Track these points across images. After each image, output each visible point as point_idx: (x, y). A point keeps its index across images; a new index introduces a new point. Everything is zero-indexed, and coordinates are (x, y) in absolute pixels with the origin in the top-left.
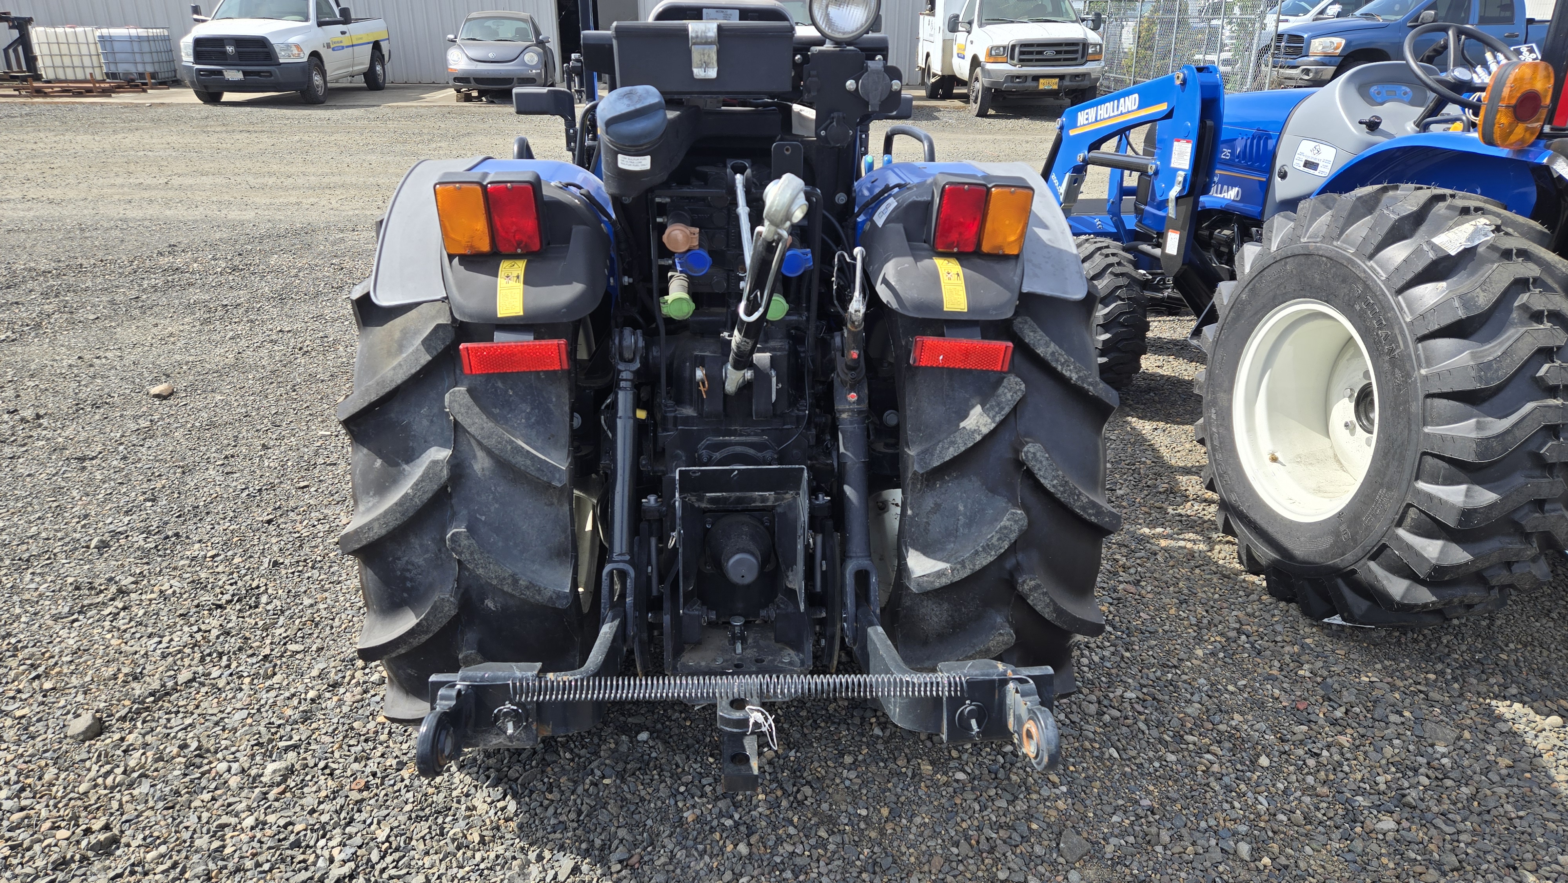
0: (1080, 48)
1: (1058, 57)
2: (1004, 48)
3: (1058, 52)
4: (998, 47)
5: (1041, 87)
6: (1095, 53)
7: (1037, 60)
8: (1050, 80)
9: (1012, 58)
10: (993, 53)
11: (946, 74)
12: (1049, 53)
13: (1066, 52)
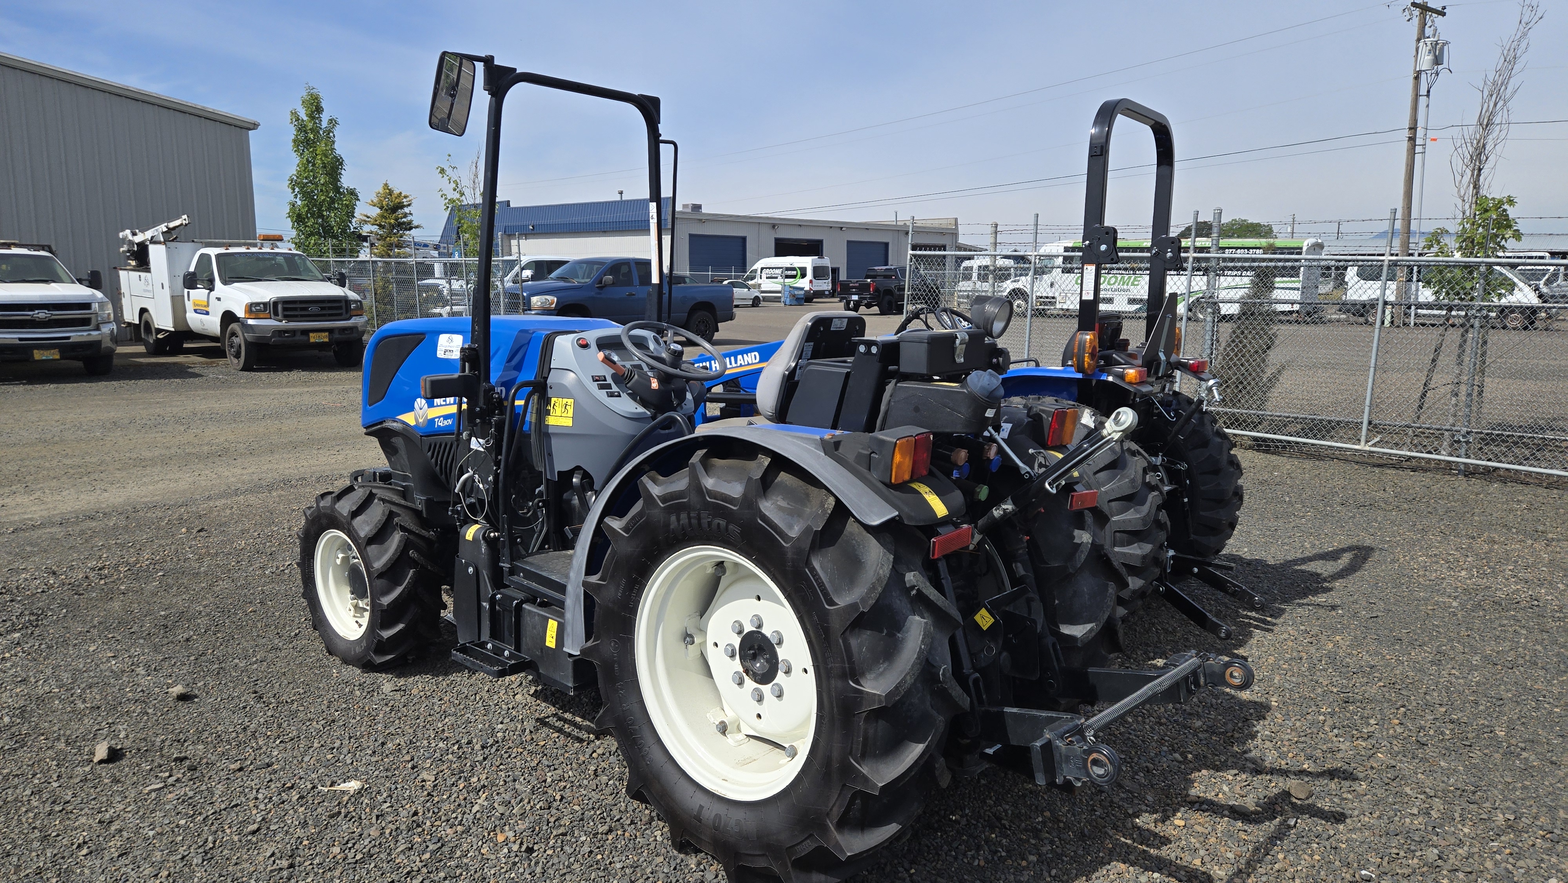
0: (343, 304)
1: (324, 312)
2: (265, 304)
3: (323, 308)
4: (258, 304)
5: (312, 340)
6: (357, 308)
7: (302, 316)
8: (320, 334)
9: (276, 313)
10: (253, 309)
11: (180, 329)
12: (313, 309)
13: (330, 308)
